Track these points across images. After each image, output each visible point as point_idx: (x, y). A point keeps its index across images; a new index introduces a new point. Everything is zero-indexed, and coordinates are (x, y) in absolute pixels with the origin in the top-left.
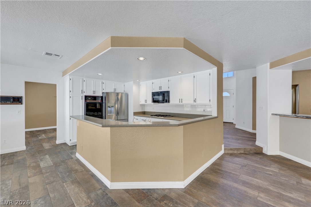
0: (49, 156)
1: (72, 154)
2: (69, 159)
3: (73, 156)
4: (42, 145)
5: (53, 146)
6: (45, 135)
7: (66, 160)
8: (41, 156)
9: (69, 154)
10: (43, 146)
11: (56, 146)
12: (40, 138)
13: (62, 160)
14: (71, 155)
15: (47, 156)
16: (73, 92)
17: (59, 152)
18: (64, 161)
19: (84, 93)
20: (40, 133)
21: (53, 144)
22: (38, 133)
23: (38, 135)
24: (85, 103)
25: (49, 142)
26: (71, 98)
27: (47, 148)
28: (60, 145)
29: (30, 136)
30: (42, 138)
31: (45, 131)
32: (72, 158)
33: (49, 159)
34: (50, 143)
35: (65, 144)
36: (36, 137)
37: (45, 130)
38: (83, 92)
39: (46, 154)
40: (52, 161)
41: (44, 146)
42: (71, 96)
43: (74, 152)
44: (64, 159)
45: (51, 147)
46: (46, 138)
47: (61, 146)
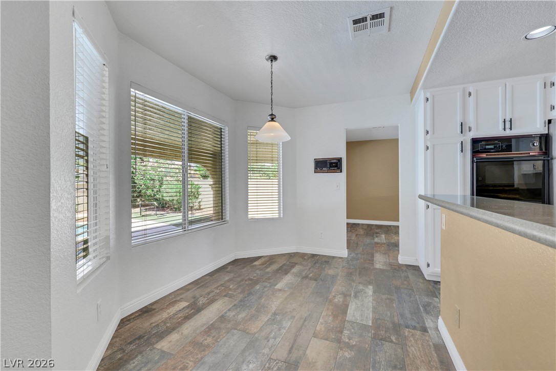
0: (374, 292)
1: (427, 312)
2: (415, 328)
3: (429, 324)
4: (373, 256)
5: (391, 265)
6: (385, 237)
7: (407, 327)
8: (360, 283)
9: (418, 309)
10: (373, 260)
11: (395, 269)
12: (376, 240)
13: (396, 320)
14: (425, 316)
15: (370, 290)
16: (433, 134)
17: (398, 288)
18: (400, 325)
19: (470, 131)
20: (380, 230)
21: (391, 261)
22: (378, 231)
23: (377, 233)
24: (473, 162)
25: (385, 254)
26: (428, 150)
27: (378, 267)
28: (404, 268)
29: (364, 233)
30: (379, 241)
31: (389, 228)
32: (424, 330)
33: (371, 299)
34: (389, 256)
35: (416, 269)
36: (372, 236)
37: (390, 226)
38: (466, 128)
39: (370, 283)
40: (375, 310)
41: (375, 259)
42: (428, 145)
43: (435, 307)
44: (402, 322)
45: (385, 268)
46: (384, 244)
47: (406, 271)
